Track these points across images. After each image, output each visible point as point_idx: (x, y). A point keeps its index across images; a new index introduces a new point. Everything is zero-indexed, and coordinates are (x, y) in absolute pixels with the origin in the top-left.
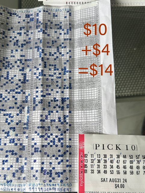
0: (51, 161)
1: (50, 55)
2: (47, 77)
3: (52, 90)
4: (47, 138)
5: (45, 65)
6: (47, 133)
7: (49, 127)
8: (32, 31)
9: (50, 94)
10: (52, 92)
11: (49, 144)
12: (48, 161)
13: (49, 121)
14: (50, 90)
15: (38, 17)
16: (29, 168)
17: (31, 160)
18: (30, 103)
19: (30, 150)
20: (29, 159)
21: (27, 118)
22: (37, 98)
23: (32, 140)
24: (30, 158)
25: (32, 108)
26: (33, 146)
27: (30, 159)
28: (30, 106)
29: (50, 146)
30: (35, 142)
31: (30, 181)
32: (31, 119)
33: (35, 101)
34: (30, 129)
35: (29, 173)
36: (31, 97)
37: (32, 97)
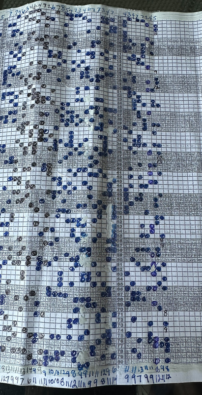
0: (166, 319)
1: (153, 106)
2: (149, 149)
3: (160, 174)
4: (155, 272)
5: (145, 124)
6: (155, 262)
7: (158, 249)
8: (116, 54)
9: (156, 182)
10: (160, 178)
11: (159, 283)
12: (160, 319)
13: (158, 236)
14: (155, 173)
15: (125, 29)
16: (122, 335)
17: (125, 317)
18: (118, 199)
19: (123, 295)
20: (120, 315)
21: (112, 228)
22: (131, 190)
23: (125, 276)
24: (123, 313)
25: (121, 208)
26: (127, 289)
27: (124, 315)
28: (118, 203)
29: (163, 289)
30: (133, 279)
31: (125, 361)
32: (121, 231)
33: (128, 195)
34: (120, 253)
35: (122, 345)
36: (118, 185)
37: (121, 186)
